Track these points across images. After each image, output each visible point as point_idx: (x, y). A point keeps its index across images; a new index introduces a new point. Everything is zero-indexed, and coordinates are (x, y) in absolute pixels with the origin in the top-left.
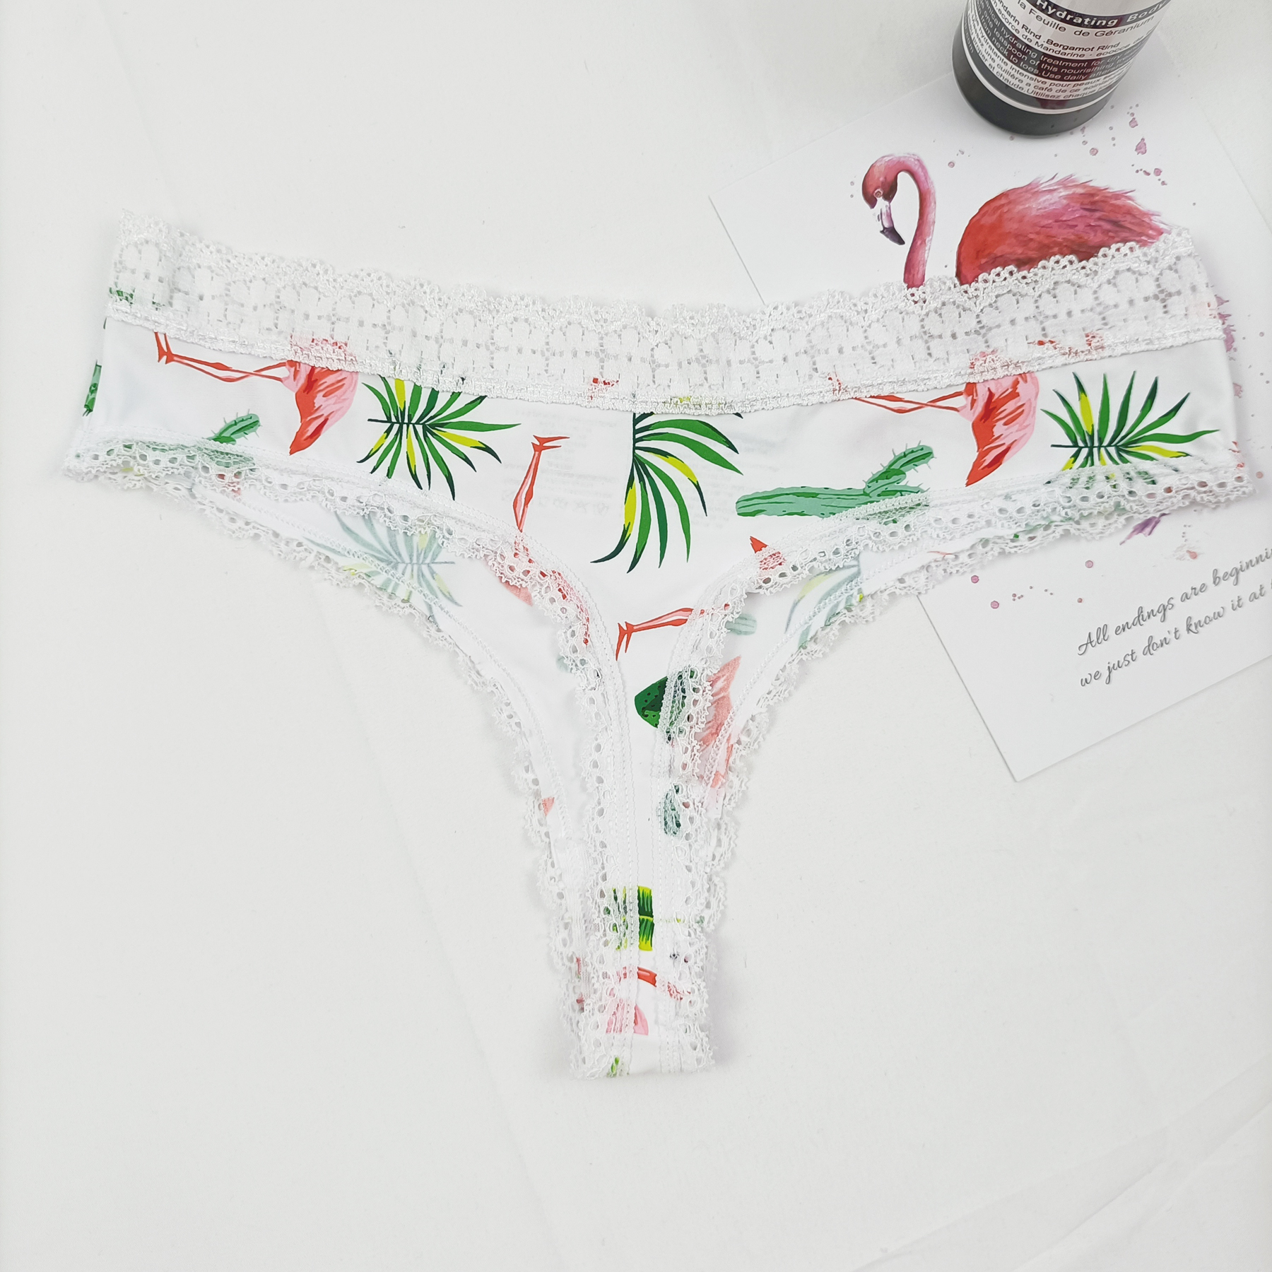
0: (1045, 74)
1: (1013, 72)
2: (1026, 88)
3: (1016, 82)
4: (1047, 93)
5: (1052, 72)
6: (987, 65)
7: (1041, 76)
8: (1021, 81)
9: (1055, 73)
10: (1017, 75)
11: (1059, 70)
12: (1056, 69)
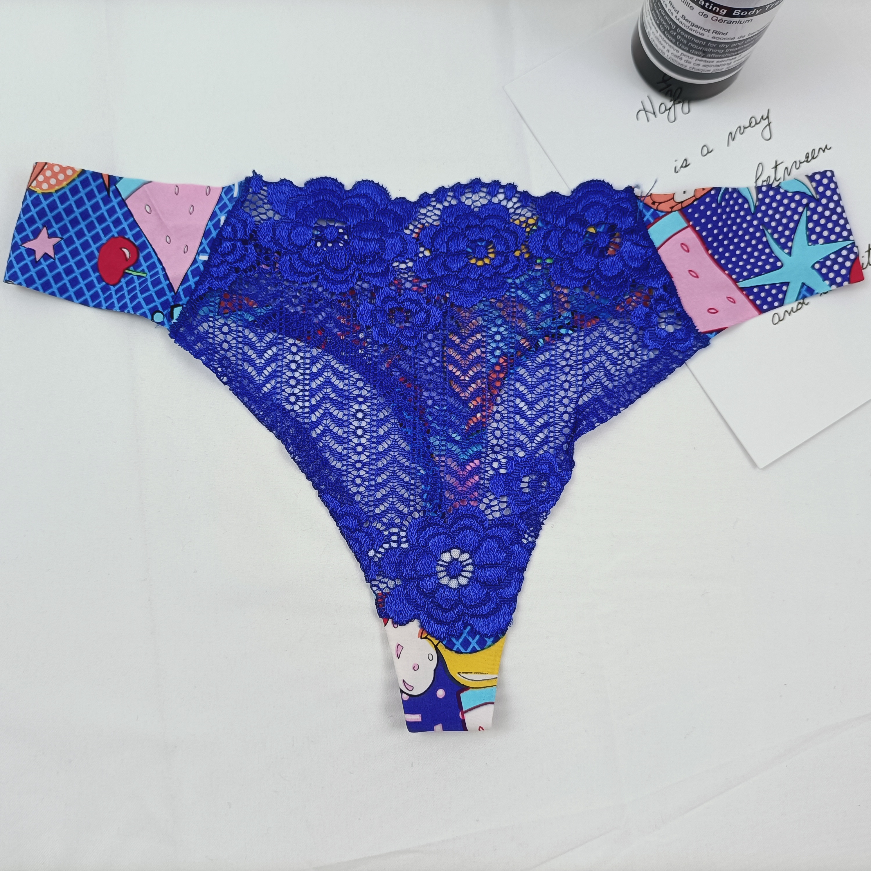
0: (679, 44)
1: (660, 39)
2: (666, 53)
3: (661, 47)
4: (678, 60)
5: (683, 44)
6: (647, 31)
7: (676, 45)
8: (664, 47)
9: (686, 45)
10: (662, 42)
11: (687, 43)
12: (685, 42)
